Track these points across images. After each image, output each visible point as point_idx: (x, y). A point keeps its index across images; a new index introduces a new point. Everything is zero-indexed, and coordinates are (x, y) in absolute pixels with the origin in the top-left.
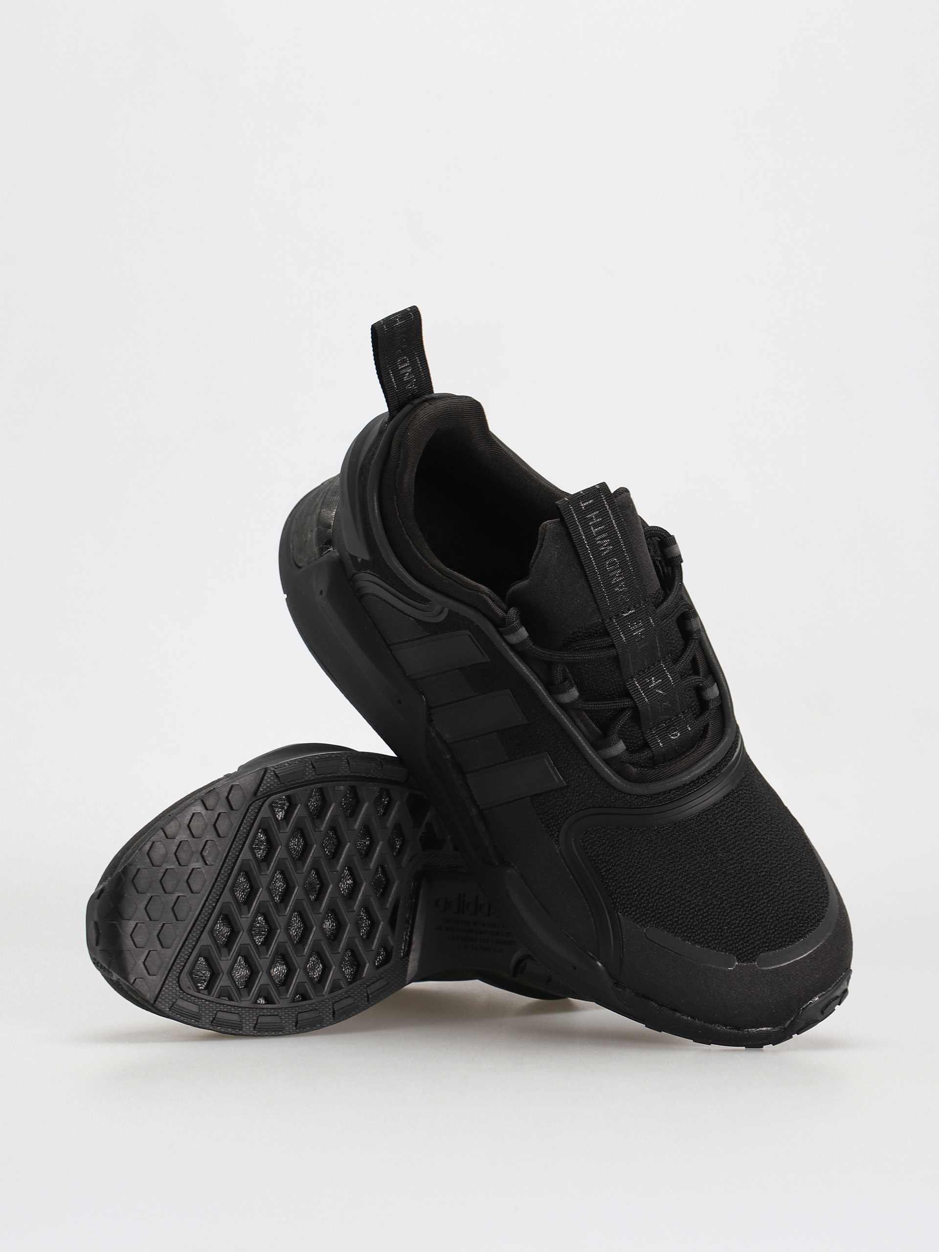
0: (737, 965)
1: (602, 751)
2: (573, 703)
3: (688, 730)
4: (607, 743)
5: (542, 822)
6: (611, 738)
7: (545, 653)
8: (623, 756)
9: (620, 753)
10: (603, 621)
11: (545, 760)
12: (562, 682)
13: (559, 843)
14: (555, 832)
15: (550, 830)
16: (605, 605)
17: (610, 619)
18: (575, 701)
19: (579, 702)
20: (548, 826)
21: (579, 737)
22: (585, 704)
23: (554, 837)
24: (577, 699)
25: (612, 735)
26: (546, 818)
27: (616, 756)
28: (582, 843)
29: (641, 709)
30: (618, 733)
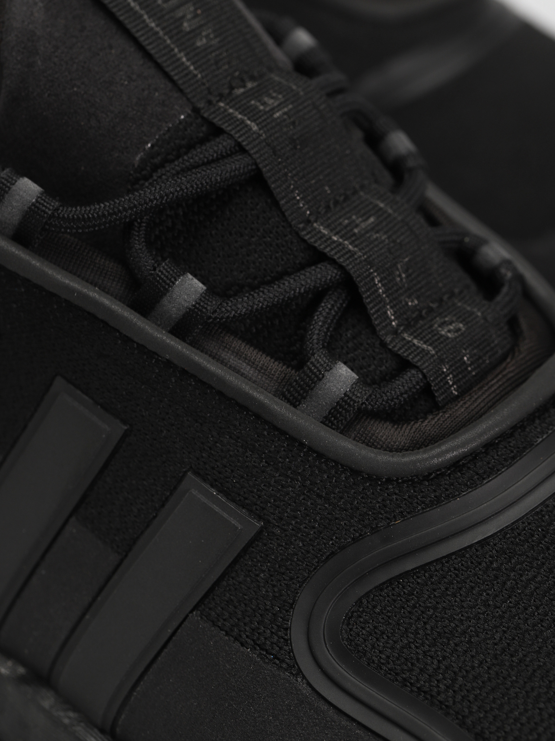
1: (305, 398)
2: (197, 308)
3: (477, 316)
4: (310, 377)
5: (242, 645)
6: (312, 363)
7: (97, 213)
8: (357, 397)
9: (350, 391)
10: (196, 110)
11: (194, 492)
12: (155, 269)
13: (300, 671)
14: (281, 648)
15: (266, 651)
16: (187, 75)
17: (210, 102)
18: (202, 304)
19: (211, 302)
20: (258, 645)
21: (246, 387)
22: (227, 304)
23: (283, 661)
24: (204, 297)
25: (313, 354)
26: (247, 629)
27: (342, 399)
28: (350, 645)
29: (358, 277)
30: (324, 347)
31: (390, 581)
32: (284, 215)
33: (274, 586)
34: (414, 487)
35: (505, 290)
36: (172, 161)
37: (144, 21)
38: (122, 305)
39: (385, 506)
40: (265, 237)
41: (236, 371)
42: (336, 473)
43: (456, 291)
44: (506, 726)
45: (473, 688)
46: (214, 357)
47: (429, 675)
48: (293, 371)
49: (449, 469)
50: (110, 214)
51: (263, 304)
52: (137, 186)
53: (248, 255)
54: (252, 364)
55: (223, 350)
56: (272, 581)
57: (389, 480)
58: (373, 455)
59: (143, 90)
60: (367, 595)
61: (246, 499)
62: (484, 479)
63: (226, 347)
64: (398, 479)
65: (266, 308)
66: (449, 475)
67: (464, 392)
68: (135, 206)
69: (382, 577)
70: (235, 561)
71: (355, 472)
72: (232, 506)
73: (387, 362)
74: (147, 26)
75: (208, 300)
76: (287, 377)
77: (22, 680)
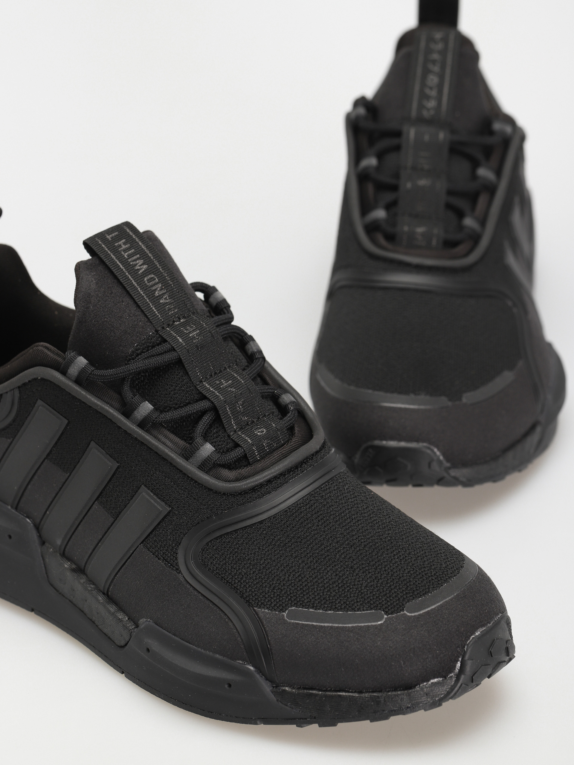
0: (386, 618)
1: (191, 457)
2: (149, 416)
3: (273, 426)
4: (194, 448)
5: (159, 559)
6: (195, 442)
7: (109, 374)
8: (213, 458)
9: (210, 455)
10: (157, 331)
11: (144, 494)
12: (132, 399)
13: (180, 571)
14: (174, 561)
15: (168, 562)
16: (154, 315)
17: (163, 328)
18: (151, 414)
19: (155, 414)
20: (165, 560)
21: (167, 451)
22: (162, 415)
23: (174, 567)
24: (152, 412)
25: (196, 439)
26: (161, 552)
27: (207, 458)
28: (202, 562)
29: (219, 407)
30: (202, 435)
31: (221, 536)
32: (190, 379)
33: (173, 535)
34: (234, 497)
35: (289, 415)
36: (145, 352)
37: (138, 291)
38: (118, 413)
39: (221, 505)
40: (182, 387)
41: (164, 444)
42: (202, 489)
43: (267, 414)
44: (259, 598)
45: (249, 582)
46: (156, 437)
47: (232, 576)
48: (189, 445)
49: (250, 490)
50: (115, 374)
51: (177, 416)
52: (130, 362)
53: (174, 395)
54: (171, 441)
55: (160, 434)
56: (173, 533)
57: (224, 494)
58: (217, 483)
59: (135, 321)
60: (211, 541)
61: (164, 498)
62: (264, 496)
63: (161, 433)
64: (228, 493)
65: (179, 418)
66: (250, 493)
67: (262, 458)
68: (125, 372)
69: (218, 534)
70: (159, 524)
71: (210, 490)
72: (159, 500)
73: (230, 444)
74: (140, 293)
75: (154, 413)
76: (186, 448)
77: (73, 570)
